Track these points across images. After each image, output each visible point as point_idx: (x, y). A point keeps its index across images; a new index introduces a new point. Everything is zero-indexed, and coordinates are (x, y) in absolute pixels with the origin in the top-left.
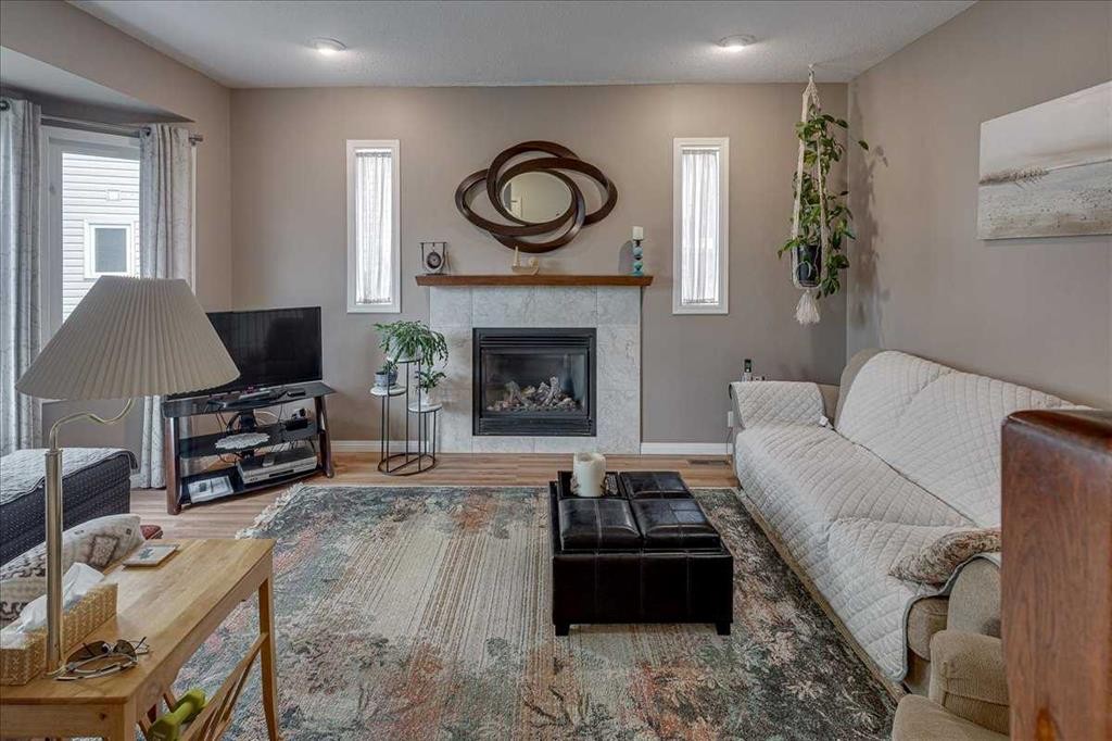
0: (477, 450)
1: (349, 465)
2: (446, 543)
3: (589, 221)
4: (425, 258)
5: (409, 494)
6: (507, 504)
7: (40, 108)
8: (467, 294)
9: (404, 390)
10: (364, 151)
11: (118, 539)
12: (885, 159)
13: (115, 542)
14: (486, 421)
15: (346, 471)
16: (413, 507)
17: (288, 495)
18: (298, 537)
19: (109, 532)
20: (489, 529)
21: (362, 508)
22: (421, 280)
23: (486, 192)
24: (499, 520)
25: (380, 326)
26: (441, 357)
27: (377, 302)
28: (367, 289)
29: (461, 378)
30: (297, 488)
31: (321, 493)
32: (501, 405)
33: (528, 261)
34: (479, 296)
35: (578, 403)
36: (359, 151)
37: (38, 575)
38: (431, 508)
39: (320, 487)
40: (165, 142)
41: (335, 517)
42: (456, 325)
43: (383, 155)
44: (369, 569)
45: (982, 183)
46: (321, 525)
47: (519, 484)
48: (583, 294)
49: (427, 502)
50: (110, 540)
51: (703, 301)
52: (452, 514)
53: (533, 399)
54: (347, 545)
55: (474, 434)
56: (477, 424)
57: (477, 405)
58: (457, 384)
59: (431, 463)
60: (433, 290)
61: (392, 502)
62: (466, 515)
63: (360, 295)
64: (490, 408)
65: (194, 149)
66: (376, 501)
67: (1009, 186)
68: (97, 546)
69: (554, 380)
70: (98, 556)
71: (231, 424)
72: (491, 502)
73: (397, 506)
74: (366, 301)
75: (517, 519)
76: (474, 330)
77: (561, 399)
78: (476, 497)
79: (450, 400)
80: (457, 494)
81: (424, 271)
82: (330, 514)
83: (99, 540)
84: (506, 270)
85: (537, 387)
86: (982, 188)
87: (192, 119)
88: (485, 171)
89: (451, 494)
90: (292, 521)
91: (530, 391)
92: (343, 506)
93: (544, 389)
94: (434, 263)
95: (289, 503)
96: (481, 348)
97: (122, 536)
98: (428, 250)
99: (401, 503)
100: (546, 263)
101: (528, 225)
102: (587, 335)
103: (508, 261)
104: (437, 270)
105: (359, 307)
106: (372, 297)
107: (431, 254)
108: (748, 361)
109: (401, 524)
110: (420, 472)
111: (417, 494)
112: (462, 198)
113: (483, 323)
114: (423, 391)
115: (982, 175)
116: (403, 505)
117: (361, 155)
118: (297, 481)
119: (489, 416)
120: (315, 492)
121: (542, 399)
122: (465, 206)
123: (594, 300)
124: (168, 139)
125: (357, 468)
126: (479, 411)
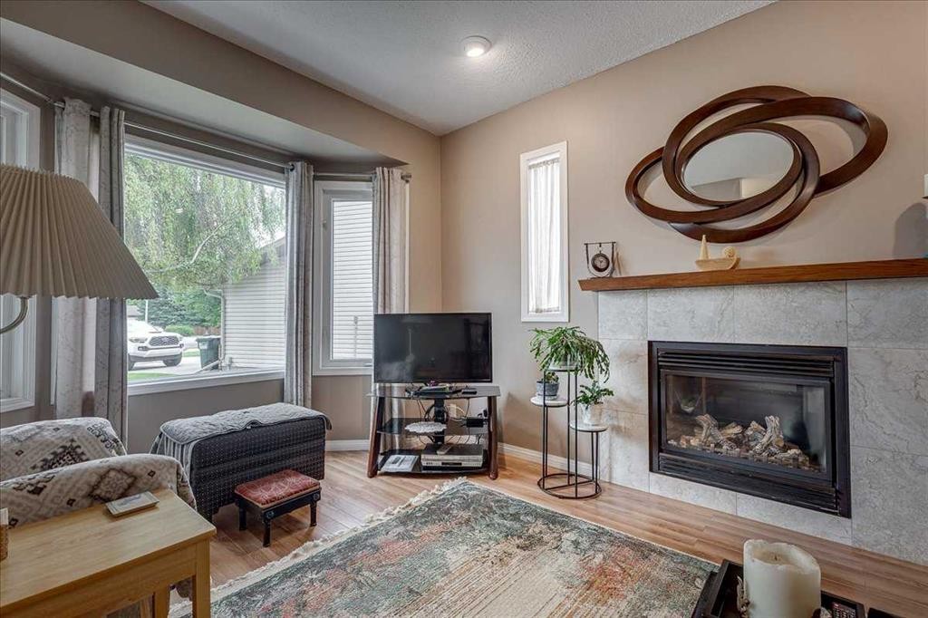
0: (654, 490)
1: (516, 471)
2: (557, 601)
3: (828, 183)
4: (590, 259)
5: (552, 519)
6: (665, 577)
7: (312, 167)
8: (641, 300)
9: (566, 402)
10: (535, 162)
11: (136, 478)
13: (129, 481)
14: (664, 457)
15: (510, 477)
16: (546, 538)
17: (448, 486)
18: (426, 530)
19: (128, 468)
20: (623, 605)
21: (497, 520)
22: (585, 285)
23: (662, 175)
24: (643, 598)
25: (538, 331)
26: (602, 370)
27: (548, 311)
28: (538, 299)
29: (634, 399)
30: (461, 480)
31: (475, 492)
32: (688, 441)
33: (719, 253)
34: (657, 303)
35: (814, 459)
36: (531, 164)
37: (29, 492)
38: (566, 545)
39: (479, 485)
40: (384, 180)
41: (468, 521)
42: (627, 337)
43: (553, 161)
44: (456, 597)
46: (451, 525)
47: (696, 553)
49: (565, 536)
50: (125, 477)
52: (585, 564)
53: (737, 442)
54: (456, 556)
55: (651, 470)
56: (655, 459)
57: (656, 436)
58: (630, 406)
59: (593, 492)
60: (601, 296)
61: (530, 522)
62: (602, 571)
63: (532, 306)
64: (672, 442)
65: (408, 185)
66: (515, 517)
68: (107, 479)
69: (772, 421)
70: (105, 489)
71: (428, 412)
72: (645, 566)
73: (530, 531)
74: (537, 311)
75: (671, 608)
76: (650, 343)
77: (785, 449)
78: (627, 551)
79: (622, 424)
80: (604, 539)
81: (588, 273)
82: (466, 515)
83: (112, 474)
84: (688, 266)
85: (745, 427)
87: (405, 161)
88: (660, 150)
89: (598, 535)
90: (435, 511)
91: (734, 430)
92: (483, 509)
93: (756, 431)
94: (603, 265)
95: (443, 494)
96: (660, 367)
97: (141, 476)
98: (593, 251)
99: (537, 527)
100: (751, 254)
101: (721, 206)
102: (830, 358)
103: (691, 255)
104: (605, 274)
105: (531, 316)
106: (543, 306)
107: (598, 256)
109: (523, 553)
110: (576, 498)
111: (560, 523)
112: (634, 186)
113: (660, 335)
114: (581, 406)
116: (537, 530)
117: (533, 166)
118: (462, 475)
119: (670, 452)
120: (471, 489)
121: (752, 444)
122: (637, 196)
123: (842, 303)
124: (386, 178)
125: (522, 476)
126: (657, 442)
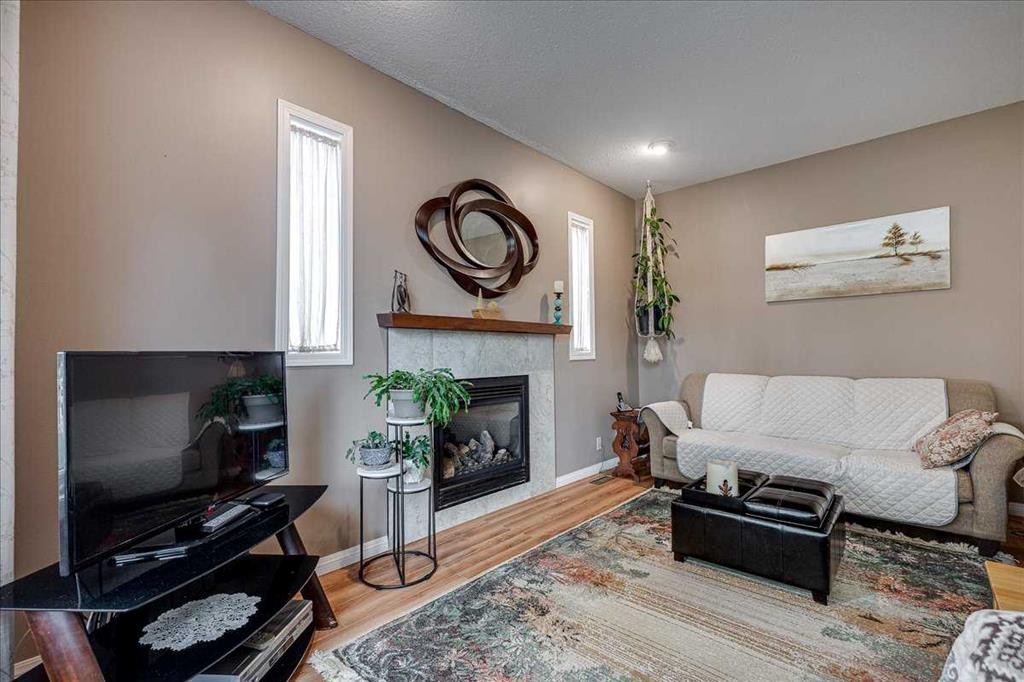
2: (626, 602)
4: (396, 290)
8: (426, 341)
10: (301, 126)
12: (676, 254)
20: (622, 575)
27: (320, 350)
34: (440, 343)
35: (511, 452)
45: (768, 270)
48: (520, 341)
51: (582, 350)
55: (435, 509)
56: (437, 498)
57: (438, 473)
59: (432, 566)
60: (392, 334)
63: (295, 340)
67: (787, 272)
74: (302, 349)
86: (767, 273)
88: (447, 200)
91: (465, 450)
102: (521, 383)
106: (314, 343)
107: (400, 287)
108: (619, 394)
109: (555, 613)
115: (767, 265)
119: (447, 485)
123: (526, 348)
126: (438, 480)
